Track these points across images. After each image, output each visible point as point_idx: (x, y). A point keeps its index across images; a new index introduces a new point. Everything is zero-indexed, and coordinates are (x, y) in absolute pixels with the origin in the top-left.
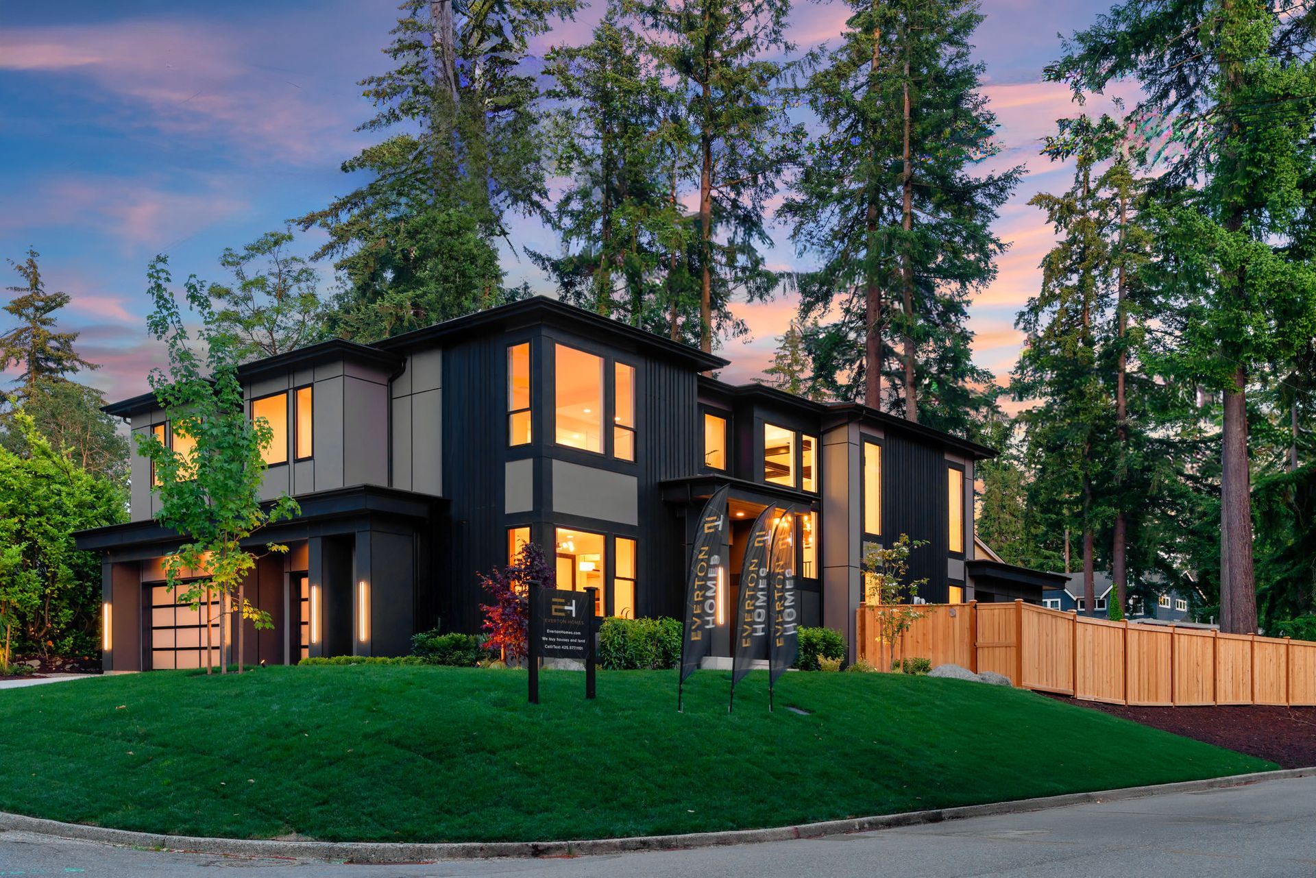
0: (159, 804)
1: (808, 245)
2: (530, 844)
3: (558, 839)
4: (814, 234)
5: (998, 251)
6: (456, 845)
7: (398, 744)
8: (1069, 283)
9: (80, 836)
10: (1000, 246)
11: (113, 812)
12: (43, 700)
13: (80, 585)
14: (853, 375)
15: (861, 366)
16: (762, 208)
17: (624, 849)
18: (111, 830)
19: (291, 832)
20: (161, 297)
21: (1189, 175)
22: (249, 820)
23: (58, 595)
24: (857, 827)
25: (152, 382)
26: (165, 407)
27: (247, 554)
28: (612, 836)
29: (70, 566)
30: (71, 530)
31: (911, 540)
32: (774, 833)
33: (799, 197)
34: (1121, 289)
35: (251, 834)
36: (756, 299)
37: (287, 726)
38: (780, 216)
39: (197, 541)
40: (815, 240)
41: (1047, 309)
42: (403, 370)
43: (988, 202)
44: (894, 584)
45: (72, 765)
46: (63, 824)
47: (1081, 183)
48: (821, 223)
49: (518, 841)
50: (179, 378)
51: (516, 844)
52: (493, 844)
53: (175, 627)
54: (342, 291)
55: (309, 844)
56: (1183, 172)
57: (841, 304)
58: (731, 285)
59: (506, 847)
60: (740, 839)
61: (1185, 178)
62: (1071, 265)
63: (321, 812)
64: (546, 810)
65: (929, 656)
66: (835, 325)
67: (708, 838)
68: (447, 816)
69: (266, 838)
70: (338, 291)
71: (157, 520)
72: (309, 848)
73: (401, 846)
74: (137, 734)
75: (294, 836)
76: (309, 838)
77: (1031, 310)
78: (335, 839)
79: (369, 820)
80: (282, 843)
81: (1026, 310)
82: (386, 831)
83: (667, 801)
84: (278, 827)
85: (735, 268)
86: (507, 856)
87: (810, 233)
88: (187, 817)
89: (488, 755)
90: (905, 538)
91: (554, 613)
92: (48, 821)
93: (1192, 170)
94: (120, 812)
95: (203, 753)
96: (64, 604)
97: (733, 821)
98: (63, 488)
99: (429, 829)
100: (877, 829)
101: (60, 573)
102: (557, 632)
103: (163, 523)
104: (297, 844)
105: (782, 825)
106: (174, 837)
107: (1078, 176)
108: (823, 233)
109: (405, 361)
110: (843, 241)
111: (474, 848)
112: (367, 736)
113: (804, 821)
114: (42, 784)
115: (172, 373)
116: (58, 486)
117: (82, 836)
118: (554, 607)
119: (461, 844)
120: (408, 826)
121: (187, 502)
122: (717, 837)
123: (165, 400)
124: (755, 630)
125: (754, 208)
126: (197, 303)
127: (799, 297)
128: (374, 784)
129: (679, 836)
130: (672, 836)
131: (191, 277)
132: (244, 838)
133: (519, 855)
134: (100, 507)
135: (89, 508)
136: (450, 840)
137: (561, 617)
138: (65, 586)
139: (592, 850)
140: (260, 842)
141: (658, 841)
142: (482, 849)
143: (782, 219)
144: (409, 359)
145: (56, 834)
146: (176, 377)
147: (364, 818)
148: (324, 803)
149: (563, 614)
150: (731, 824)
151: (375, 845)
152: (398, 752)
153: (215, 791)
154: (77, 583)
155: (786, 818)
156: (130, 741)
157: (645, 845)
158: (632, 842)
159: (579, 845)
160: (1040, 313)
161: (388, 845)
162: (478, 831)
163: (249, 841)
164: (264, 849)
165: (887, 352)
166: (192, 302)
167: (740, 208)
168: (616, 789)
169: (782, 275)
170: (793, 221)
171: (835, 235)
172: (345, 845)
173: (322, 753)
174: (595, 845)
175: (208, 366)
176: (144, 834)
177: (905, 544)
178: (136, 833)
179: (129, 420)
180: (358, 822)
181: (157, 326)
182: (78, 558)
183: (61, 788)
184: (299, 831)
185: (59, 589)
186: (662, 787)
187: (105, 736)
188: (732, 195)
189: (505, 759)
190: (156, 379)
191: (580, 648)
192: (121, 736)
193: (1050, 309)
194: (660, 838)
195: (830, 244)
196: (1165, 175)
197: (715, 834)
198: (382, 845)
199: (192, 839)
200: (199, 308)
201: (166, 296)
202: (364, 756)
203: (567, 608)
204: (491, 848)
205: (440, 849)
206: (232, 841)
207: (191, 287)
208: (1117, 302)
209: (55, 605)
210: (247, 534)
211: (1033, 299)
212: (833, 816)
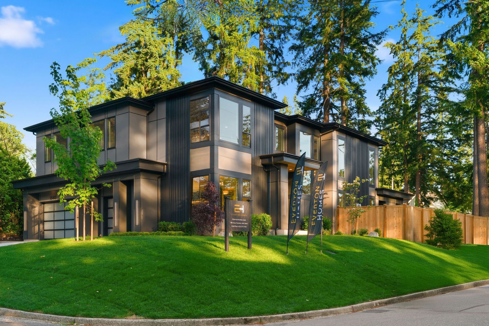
0: (69, 302)
1: (300, 62)
2: (243, 318)
3: (255, 315)
4: (302, 58)
5: (379, 63)
6: (210, 319)
7: (174, 272)
8: (399, 78)
9: (35, 318)
10: (380, 61)
11: (48, 306)
12: (7, 254)
13: (14, 204)
14: (318, 115)
15: (321, 111)
16: (283, 47)
17: (284, 319)
18: (49, 315)
19: (133, 315)
20: (56, 76)
21: (457, 31)
22: (113, 309)
23: (4, 208)
24: (375, 305)
25: (52, 114)
26: (58, 125)
27: (94, 188)
28: (278, 313)
29: (10, 195)
30: (10, 180)
31: (361, 179)
32: (344, 310)
33: (298, 43)
34: (419, 80)
35: (115, 316)
36: (281, 84)
37: (122, 264)
38: (290, 50)
39: (73, 183)
40: (303, 61)
41: (390, 88)
42: (154, 110)
43: (374, 44)
44: (354, 198)
45: (25, 284)
46: (26, 312)
47: (403, 38)
48: (305, 54)
49: (237, 316)
50: (63, 112)
51: (237, 318)
52: (227, 318)
53: (65, 220)
54: (113, 84)
55: (143, 320)
56: (455, 29)
57: (313, 86)
58: (271, 79)
59: (233, 320)
60: (331, 313)
61: (456, 32)
62: (399, 71)
63: (145, 305)
64: (246, 301)
65: (367, 228)
66: (311, 95)
67: (319, 313)
68: (203, 306)
69: (122, 318)
70: (111, 84)
71: (56, 174)
72: (143, 322)
73: (185, 320)
74: (52, 269)
75: (134, 316)
76: (142, 318)
77: (383, 89)
78: (154, 317)
79: (168, 308)
80: (130, 320)
81: (382, 89)
82: (177, 314)
83: (295, 296)
84: (126, 313)
85: (272, 72)
86: (233, 324)
87: (301, 58)
88: (83, 308)
89: (215, 276)
90: (358, 178)
91: (235, 211)
92: (19, 311)
93: (459, 29)
94: (52, 306)
95: (85, 277)
96: (7, 212)
97: (326, 304)
98: (7, 163)
99: (196, 312)
100: (382, 306)
101: (5, 198)
102: (237, 220)
103: (58, 175)
104: (137, 321)
105: (346, 306)
106: (79, 318)
107: (402, 35)
108: (306, 58)
109: (154, 106)
110: (314, 61)
111: (219, 321)
112: (159, 268)
113: (354, 303)
114: (13, 293)
115: (61, 110)
116: (5, 162)
117: (36, 318)
118: (235, 208)
119: (212, 319)
120: (186, 311)
121: (69, 166)
122: (322, 312)
123: (58, 122)
124: (318, 218)
125: (280, 48)
126: (71, 78)
127: (297, 83)
128: (166, 290)
129: (307, 312)
130: (304, 312)
131: (68, 67)
132: (112, 318)
133: (238, 324)
134: (22, 170)
135: (18, 171)
136: (207, 317)
137: (238, 213)
138: (7, 204)
139: (270, 320)
140: (120, 320)
141: (298, 315)
142: (222, 321)
143: (291, 52)
144: (156, 105)
145: (23, 317)
146: (62, 111)
147: (165, 307)
148: (145, 300)
149: (239, 212)
150: (326, 306)
151: (173, 320)
152: (174, 275)
153: (94, 295)
154: (13, 203)
155: (346, 302)
156: (50, 272)
157: (293, 317)
158: (287, 315)
159: (264, 318)
160: (387, 90)
161: (179, 320)
162: (218, 312)
163: (114, 320)
164: (122, 323)
165: (332, 106)
166: (69, 78)
167: (274, 47)
168: (273, 290)
169: (291, 75)
170: (295, 53)
171: (312, 58)
172: (160, 320)
173: (140, 276)
174: (271, 318)
175: (77, 106)
176: (65, 317)
177: (358, 181)
178: (61, 316)
179: (35, 133)
180: (163, 309)
181: (53, 89)
182: (13, 192)
183: (22, 295)
184: (136, 314)
185: (5, 205)
186: (292, 289)
187: (38, 269)
188: (271, 42)
189: (223, 277)
190: (53, 113)
191: (245, 227)
192: (46, 270)
193: (391, 88)
194: (299, 313)
195: (309, 62)
196: (448, 31)
197: (321, 311)
198: (177, 320)
199: (88, 319)
200: (72, 81)
201: (58, 75)
202: (160, 277)
203: (240, 209)
204: (226, 321)
205: (203, 321)
206: (106, 320)
207: (68, 71)
208: (417, 85)
209: (3, 212)
210: (94, 179)
211: (384, 84)
212: (364, 301)
